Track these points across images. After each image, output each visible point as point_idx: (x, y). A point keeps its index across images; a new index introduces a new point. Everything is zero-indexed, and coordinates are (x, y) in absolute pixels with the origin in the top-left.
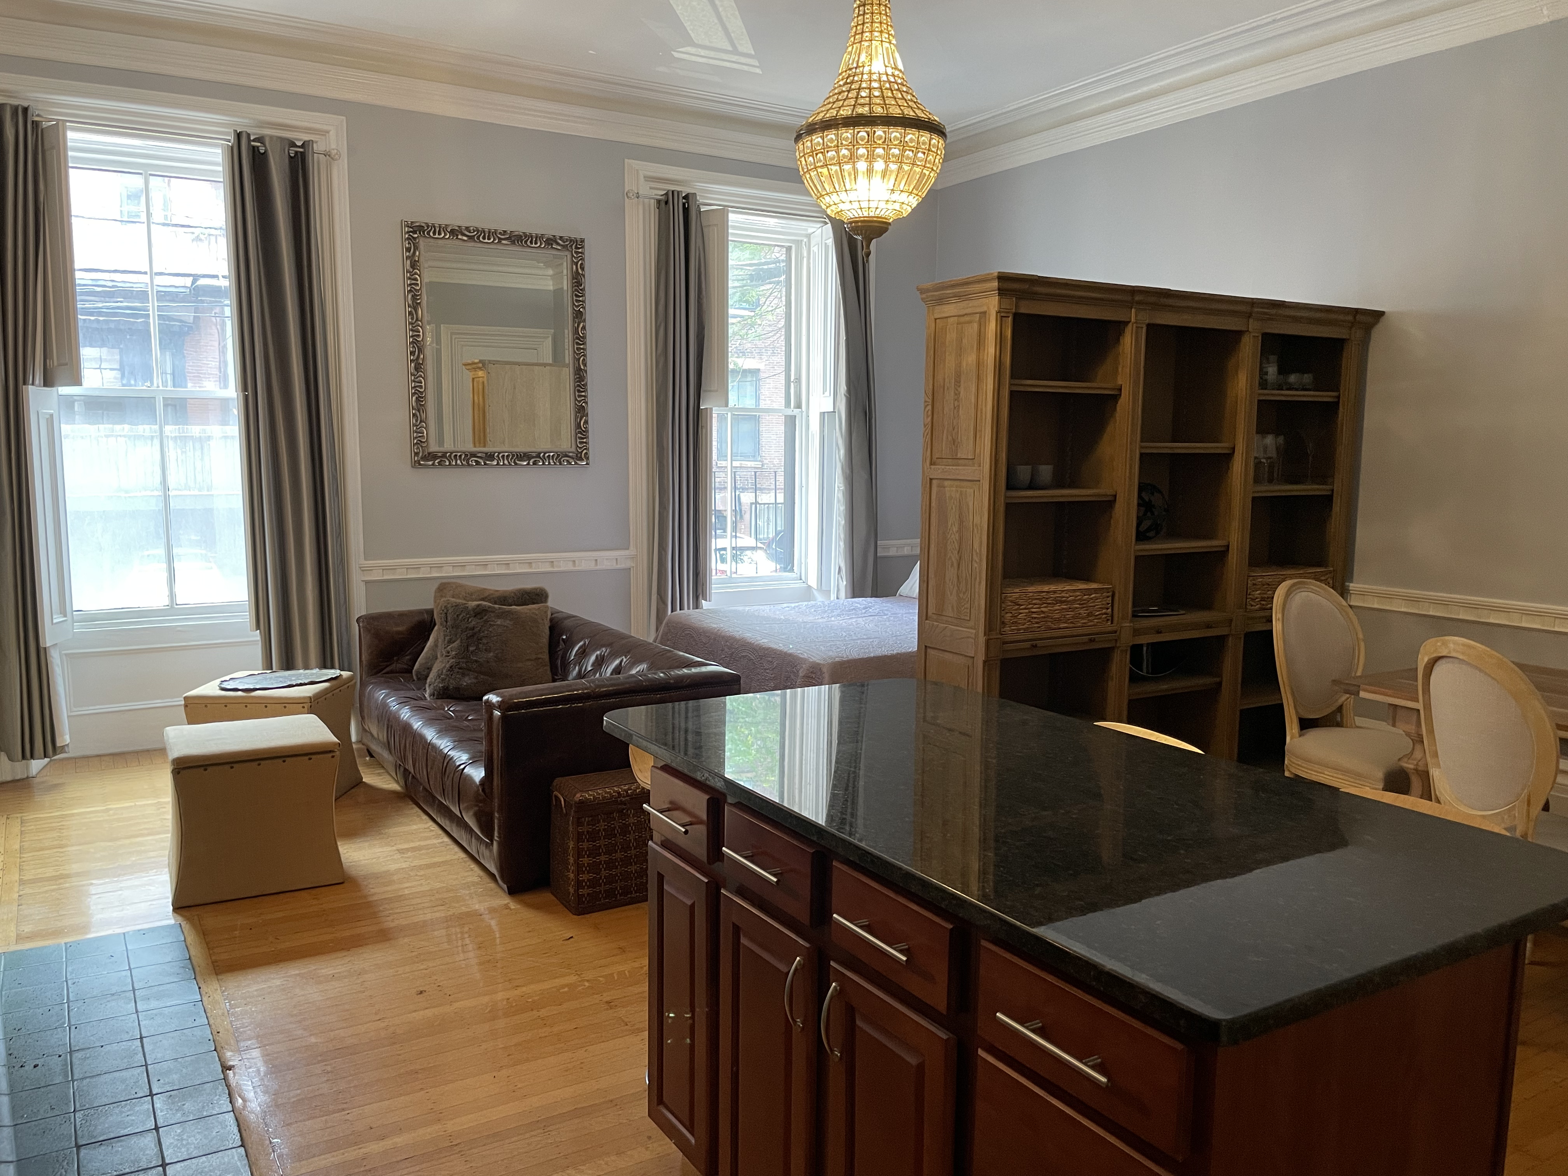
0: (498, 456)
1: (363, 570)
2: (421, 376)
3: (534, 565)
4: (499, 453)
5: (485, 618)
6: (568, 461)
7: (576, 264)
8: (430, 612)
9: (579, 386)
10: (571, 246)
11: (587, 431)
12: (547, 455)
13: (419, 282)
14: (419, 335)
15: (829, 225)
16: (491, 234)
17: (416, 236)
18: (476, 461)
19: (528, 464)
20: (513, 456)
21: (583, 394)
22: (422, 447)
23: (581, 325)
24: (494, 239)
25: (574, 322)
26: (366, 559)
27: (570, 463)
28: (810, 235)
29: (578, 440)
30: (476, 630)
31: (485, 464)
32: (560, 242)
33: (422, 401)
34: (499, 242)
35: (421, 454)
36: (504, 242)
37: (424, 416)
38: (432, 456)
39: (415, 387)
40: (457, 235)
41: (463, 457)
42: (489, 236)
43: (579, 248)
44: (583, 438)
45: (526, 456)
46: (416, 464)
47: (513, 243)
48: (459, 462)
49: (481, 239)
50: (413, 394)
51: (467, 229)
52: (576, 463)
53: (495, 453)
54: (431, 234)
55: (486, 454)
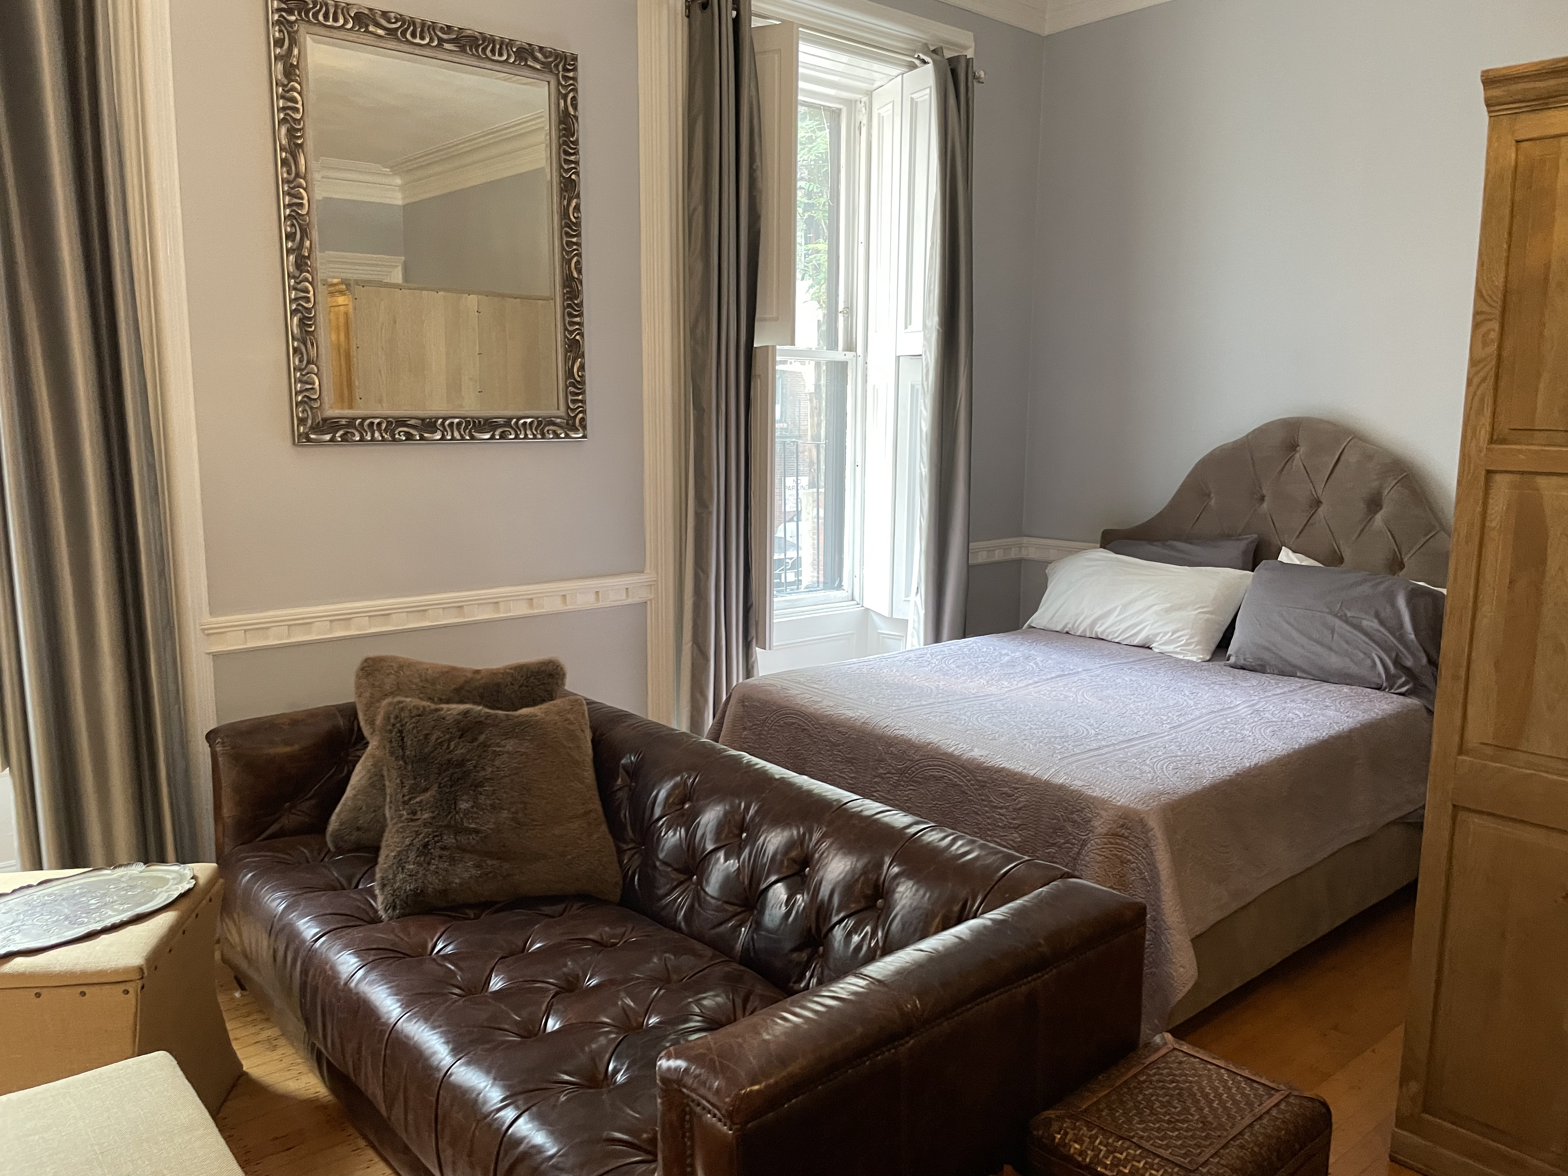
0: (443, 424)
1: (208, 635)
2: (307, 280)
3: (502, 606)
4: (445, 419)
5: (482, 738)
6: (554, 432)
7: (565, 97)
8: (349, 712)
9: (569, 306)
10: (557, 66)
11: (583, 383)
12: (522, 421)
13: (299, 106)
14: (301, 205)
15: (930, 67)
16: (428, 28)
17: (293, 18)
18: (406, 433)
19: (492, 437)
20: (468, 423)
21: (577, 319)
22: (311, 408)
23: (573, 204)
24: (431, 40)
25: (562, 197)
26: (212, 614)
27: (557, 436)
28: (872, 92)
29: (570, 398)
30: (469, 765)
31: (422, 438)
32: (539, 55)
33: (310, 326)
34: (439, 45)
35: (310, 422)
36: (447, 46)
37: (313, 353)
38: (329, 425)
39: (296, 299)
40: (367, 26)
41: (384, 426)
42: (422, 32)
43: (569, 71)
44: (578, 394)
45: (487, 424)
46: (302, 440)
47: (463, 50)
48: (377, 434)
49: (408, 36)
50: (294, 312)
51: (385, 14)
52: (567, 436)
53: (438, 418)
54: (321, 18)
55: (423, 420)
